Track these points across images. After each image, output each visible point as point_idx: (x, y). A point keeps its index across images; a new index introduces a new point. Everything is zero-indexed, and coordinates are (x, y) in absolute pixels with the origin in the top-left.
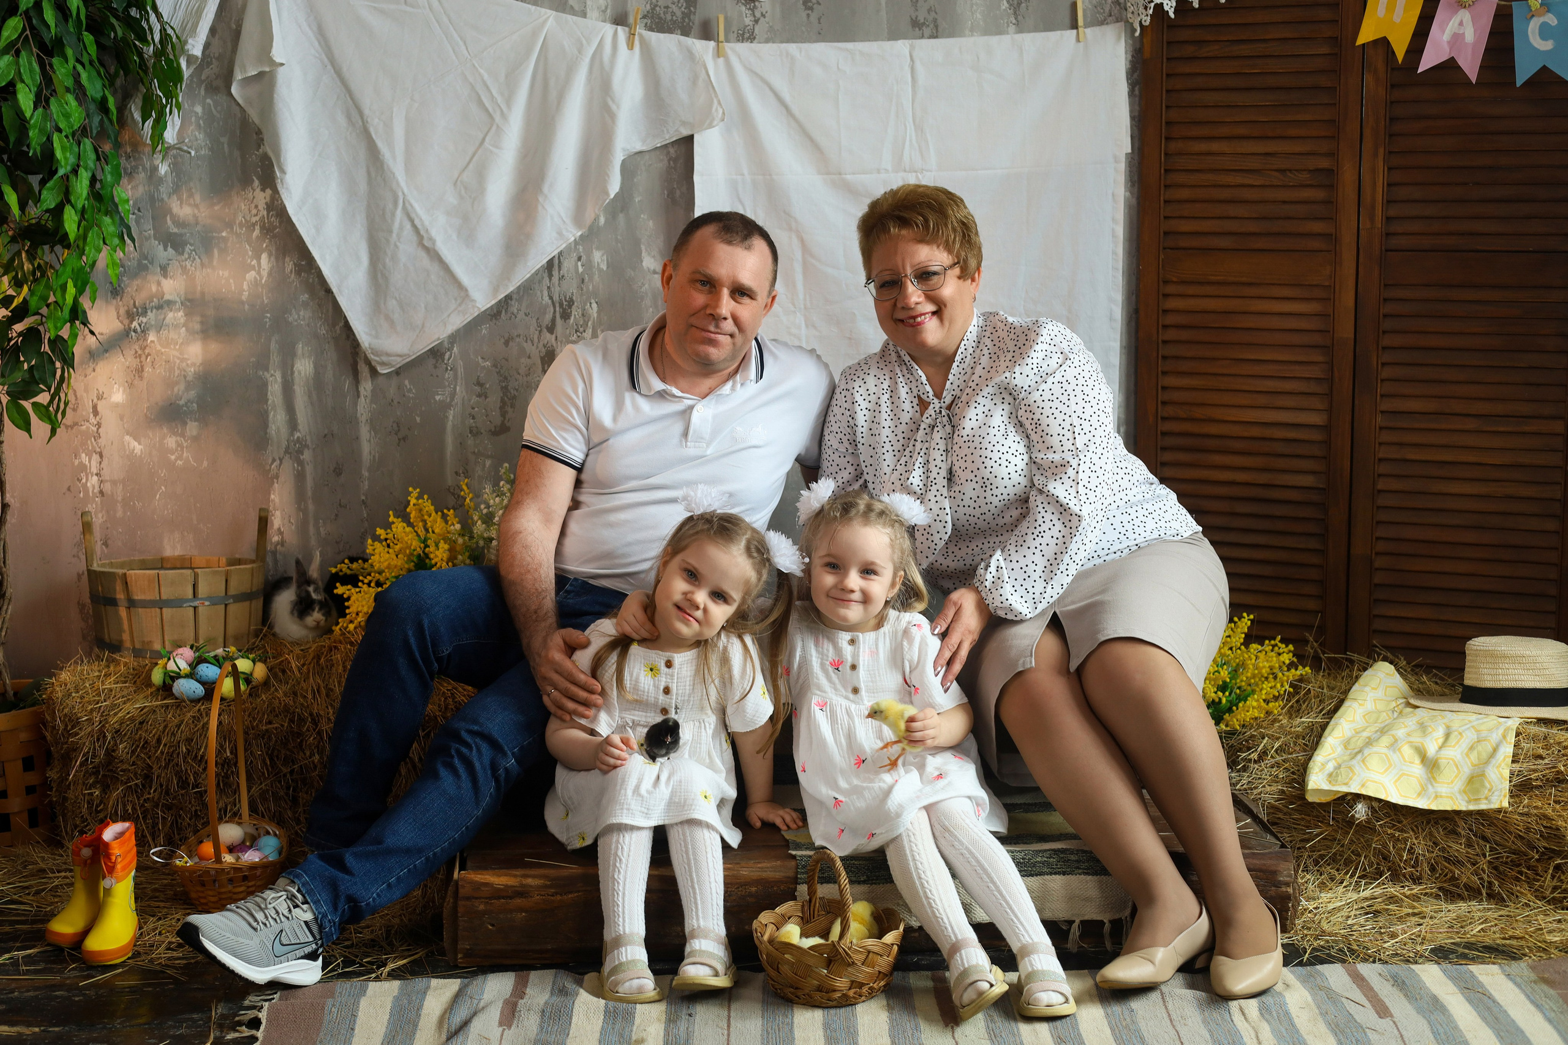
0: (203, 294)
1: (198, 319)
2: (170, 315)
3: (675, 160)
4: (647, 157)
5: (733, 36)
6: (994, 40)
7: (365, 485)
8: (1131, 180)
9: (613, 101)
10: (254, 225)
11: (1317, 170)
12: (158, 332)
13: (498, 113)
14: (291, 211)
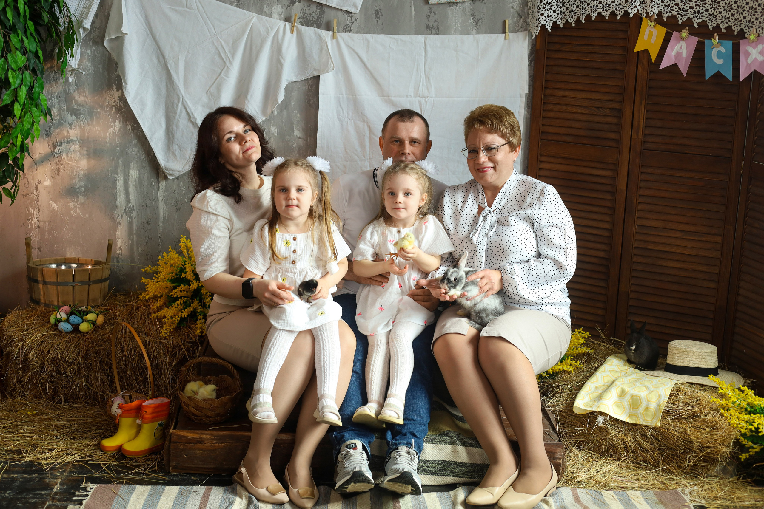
0: (88, 137)
1: (86, 149)
2: (73, 146)
3: (311, 86)
4: (298, 84)
5: (341, 29)
6: (465, 37)
7: (161, 229)
8: (528, 106)
9: (282, 58)
10: (113, 107)
11: (613, 109)
12: (67, 154)
13: (228, 61)
14: (129, 102)
